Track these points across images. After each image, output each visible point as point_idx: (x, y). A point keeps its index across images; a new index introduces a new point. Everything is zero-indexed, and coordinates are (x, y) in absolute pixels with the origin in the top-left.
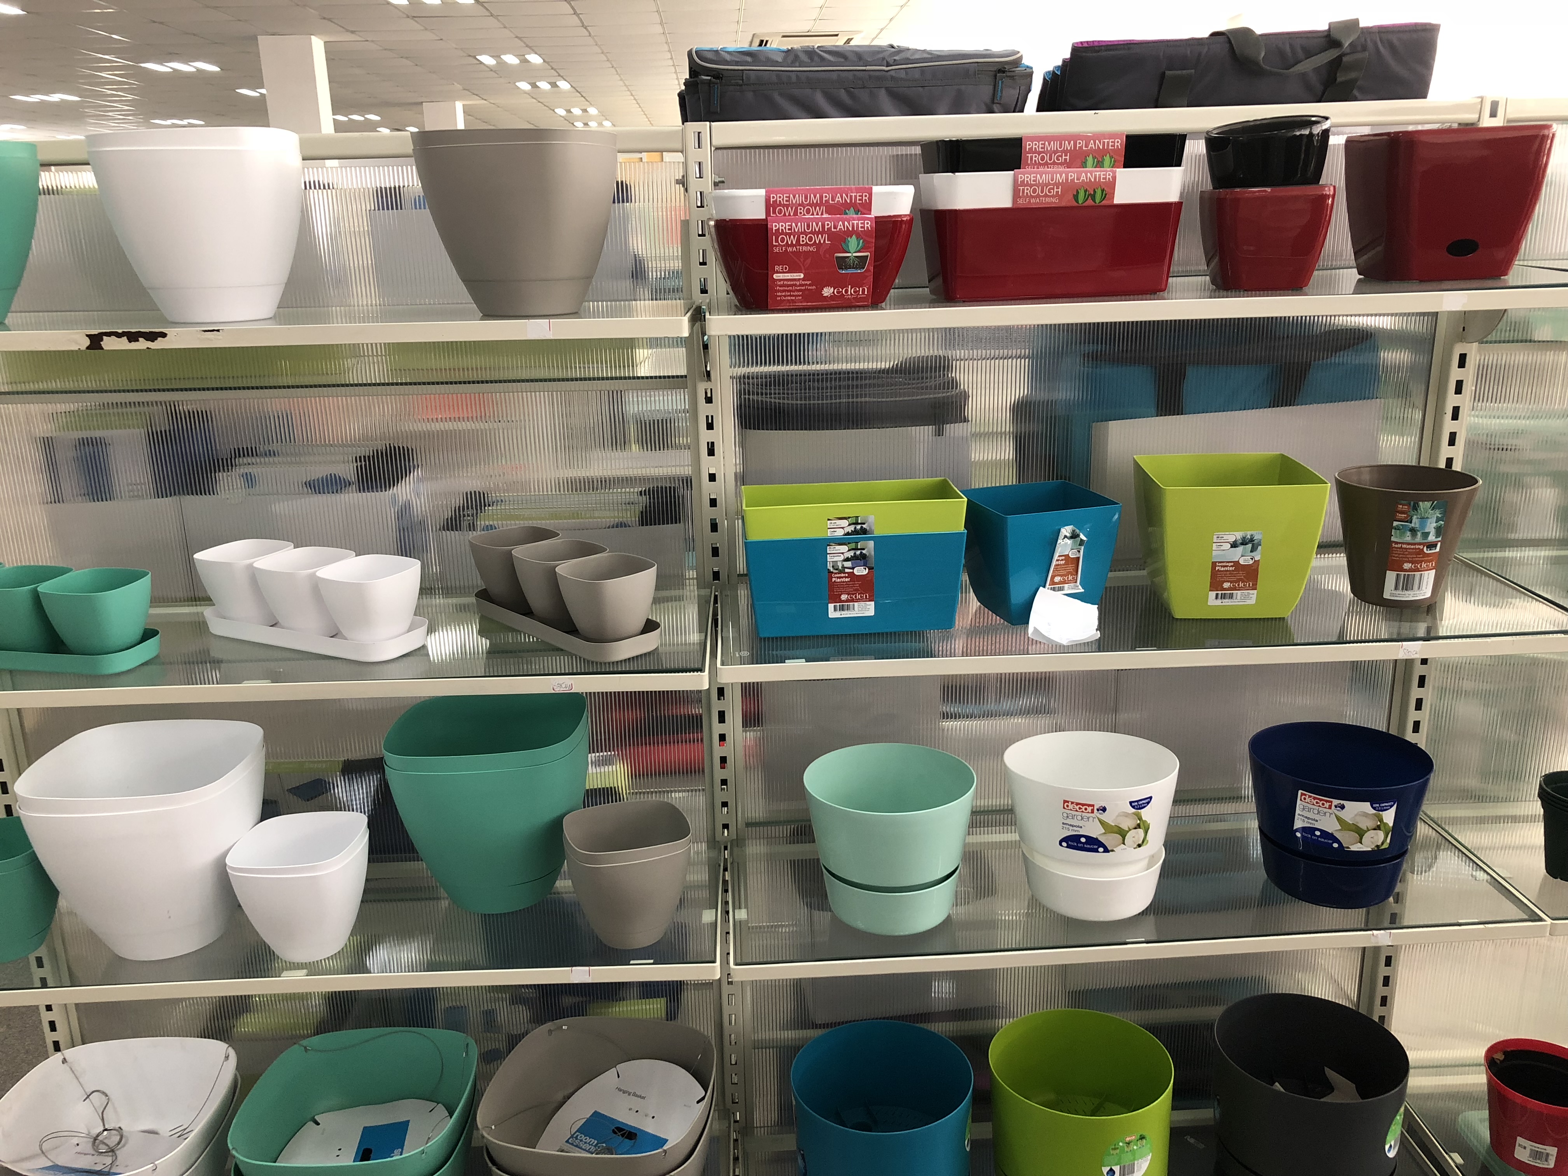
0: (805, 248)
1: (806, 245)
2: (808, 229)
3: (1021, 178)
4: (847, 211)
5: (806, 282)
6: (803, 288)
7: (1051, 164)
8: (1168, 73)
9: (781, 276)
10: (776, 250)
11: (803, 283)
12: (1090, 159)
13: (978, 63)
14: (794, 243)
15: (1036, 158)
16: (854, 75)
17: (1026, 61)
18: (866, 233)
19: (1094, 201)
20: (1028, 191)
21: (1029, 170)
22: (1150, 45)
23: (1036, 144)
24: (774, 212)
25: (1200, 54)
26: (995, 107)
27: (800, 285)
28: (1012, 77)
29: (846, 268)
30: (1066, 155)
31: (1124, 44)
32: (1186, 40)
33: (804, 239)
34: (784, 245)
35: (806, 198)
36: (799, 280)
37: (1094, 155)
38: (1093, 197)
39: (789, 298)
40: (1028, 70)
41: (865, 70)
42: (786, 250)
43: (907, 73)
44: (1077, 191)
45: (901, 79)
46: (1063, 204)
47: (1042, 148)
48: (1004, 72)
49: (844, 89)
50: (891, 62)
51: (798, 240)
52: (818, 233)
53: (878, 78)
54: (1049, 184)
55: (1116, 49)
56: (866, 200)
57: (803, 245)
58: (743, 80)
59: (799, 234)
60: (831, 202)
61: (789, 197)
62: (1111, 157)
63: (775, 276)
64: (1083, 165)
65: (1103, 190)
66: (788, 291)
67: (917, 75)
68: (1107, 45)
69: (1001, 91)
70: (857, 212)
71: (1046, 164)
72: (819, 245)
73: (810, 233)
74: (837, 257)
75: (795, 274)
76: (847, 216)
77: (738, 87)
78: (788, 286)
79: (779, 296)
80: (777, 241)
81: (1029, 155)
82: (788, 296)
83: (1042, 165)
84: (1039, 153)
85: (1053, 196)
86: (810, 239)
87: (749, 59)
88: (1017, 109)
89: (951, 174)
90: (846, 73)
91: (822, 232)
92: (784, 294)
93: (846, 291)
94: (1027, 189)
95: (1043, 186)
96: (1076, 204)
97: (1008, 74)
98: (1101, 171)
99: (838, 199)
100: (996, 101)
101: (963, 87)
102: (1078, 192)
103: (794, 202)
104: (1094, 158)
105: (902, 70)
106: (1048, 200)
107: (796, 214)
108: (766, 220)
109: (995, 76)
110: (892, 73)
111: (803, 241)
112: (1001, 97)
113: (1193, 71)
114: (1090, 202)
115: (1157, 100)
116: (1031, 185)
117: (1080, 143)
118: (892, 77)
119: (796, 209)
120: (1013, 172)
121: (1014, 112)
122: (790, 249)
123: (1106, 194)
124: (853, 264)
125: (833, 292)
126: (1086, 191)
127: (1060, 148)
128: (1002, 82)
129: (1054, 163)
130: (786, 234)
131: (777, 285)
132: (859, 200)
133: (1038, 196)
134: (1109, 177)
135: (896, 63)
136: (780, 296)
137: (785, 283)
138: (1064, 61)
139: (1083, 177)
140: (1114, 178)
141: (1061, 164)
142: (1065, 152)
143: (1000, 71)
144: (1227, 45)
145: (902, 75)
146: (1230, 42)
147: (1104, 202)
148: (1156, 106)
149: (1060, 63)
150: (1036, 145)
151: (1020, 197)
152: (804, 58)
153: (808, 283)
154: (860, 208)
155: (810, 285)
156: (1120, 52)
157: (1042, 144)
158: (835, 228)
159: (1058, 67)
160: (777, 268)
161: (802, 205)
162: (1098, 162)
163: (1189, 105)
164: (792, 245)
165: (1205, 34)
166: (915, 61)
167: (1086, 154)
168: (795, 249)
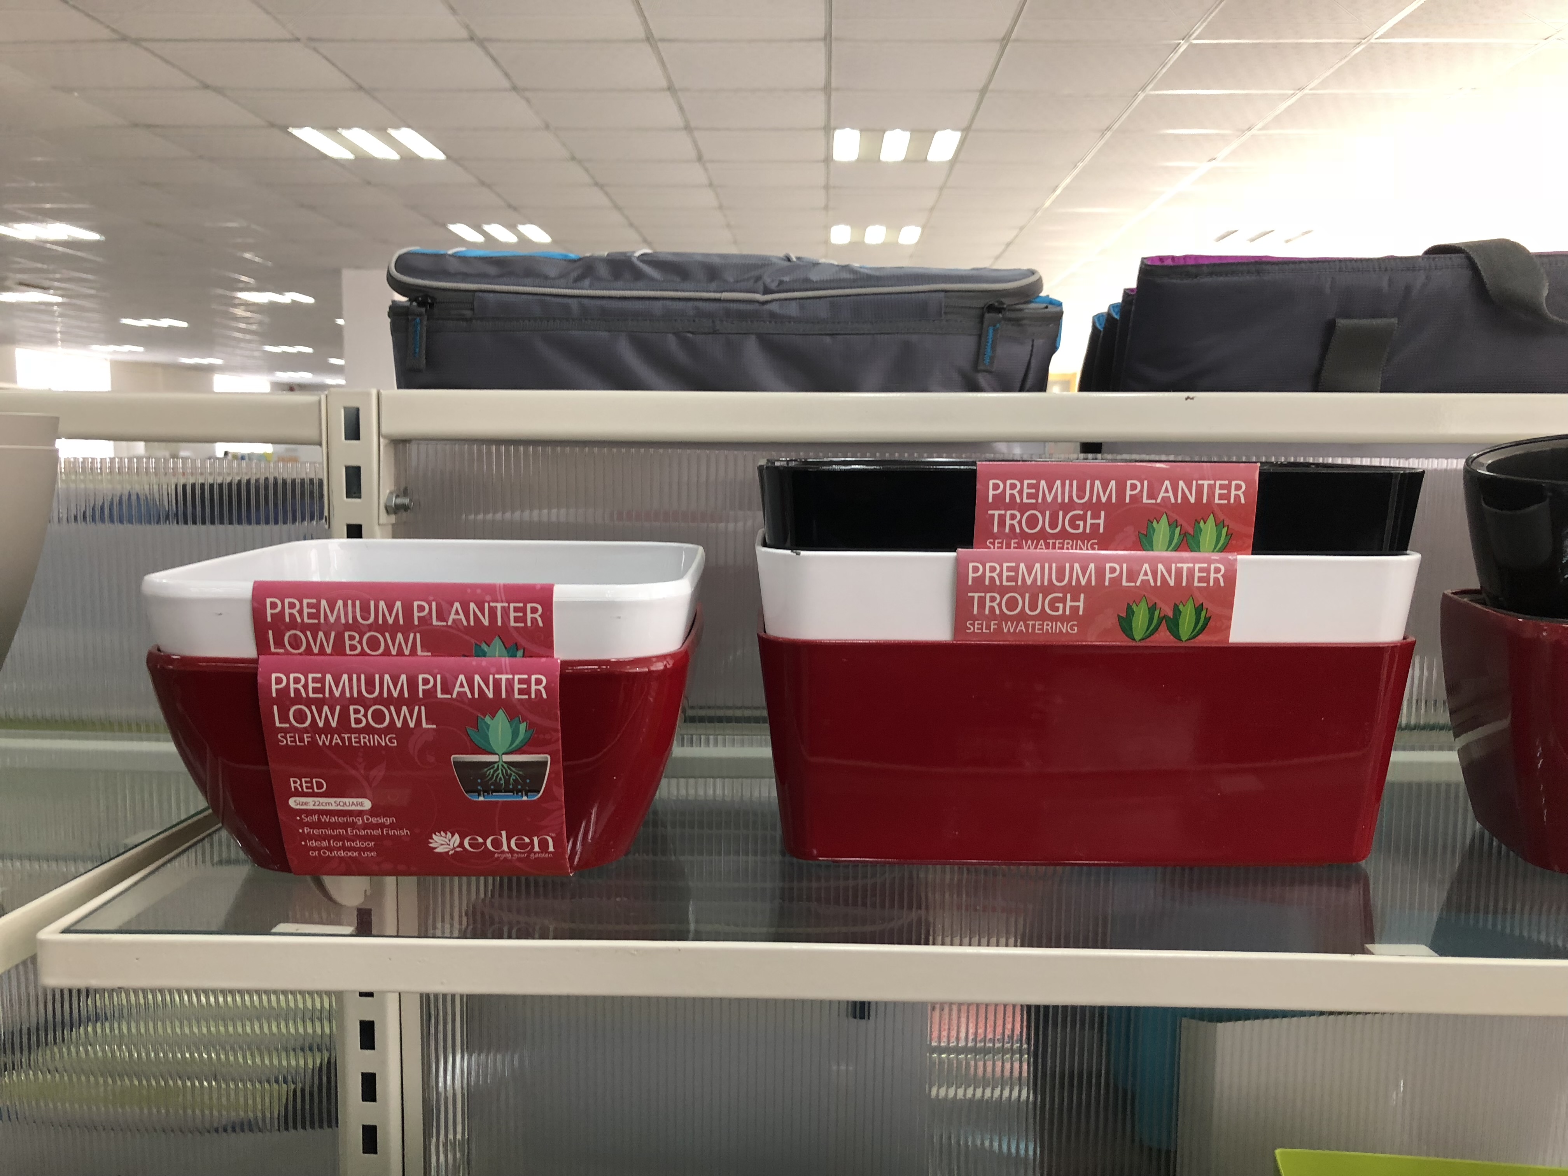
0: (364, 739)
1: (368, 730)
2: (370, 692)
3: (976, 569)
4: (484, 646)
5: (381, 820)
6: (375, 832)
7: (1055, 536)
8: (1341, 322)
9: (310, 803)
10: (286, 741)
11: (374, 820)
12: (1162, 529)
13: (946, 291)
14: (334, 725)
15: (1015, 520)
16: (697, 308)
17: (1049, 290)
18: (535, 705)
19: (1175, 633)
20: (995, 603)
21: (993, 550)
22: (1303, 265)
23: (1013, 487)
24: (279, 643)
25: (1408, 289)
26: (981, 379)
27: (366, 826)
28: (1017, 322)
29: (487, 791)
30: (1096, 516)
31: (1248, 264)
32: (1378, 260)
33: (358, 716)
34: (306, 730)
35: (365, 610)
36: (360, 813)
37: (1175, 516)
38: (1173, 623)
39: (342, 854)
40: (1051, 309)
41: (719, 300)
42: (313, 742)
43: (802, 308)
44: (1129, 607)
45: (790, 319)
46: (1093, 639)
47: (1030, 496)
48: (999, 310)
49: (674, 333)
50: (773, 286)
51: (344, 717)
52: (399, 703)
53: (742, 316)
54: (1051, 588)
55: (1233, 273)
56: (534, 620)
57: (359, 731)
58: (473, 309)
59: (346, 703)
60: (435, 622)
61: (317, 606)
62: (1219, 524)
63: (293, 802)
64: (1143, 541)
65: (1199, 609)
66: (338, 838)
67: (823, 312)
68: (1214, 265)
69: (994, 348)
70: (512, 648)
71: (1042, 535)
72: (405, 733)
73: (375, 701)
74: (458, 764)
75: (347, 800)
76: (484, 662)
77: (464, 324)
78: (334, 826)
79: (314, 849)
80: (284, 718)
81: (996, 513)
82: (339, 849)
83: (1032, 537)
84: (1023, 508)
85: (1063, 619)
86: (379, 716)
87: (492, 270)
88: (1029, 383)
89: (788, 552)
90: (680, 305)
91: (412, 701)
92: (325, 844)
93: (497, 844)
94: (993, 599)
95: (1036, 591)
96: (1126, 642)
97: (1009, 314)
98: (1195, 561)
99: (456, 613)
100: (981, 367)
101: (914, 338)
102: (1130, 612)
103: (332, 620)
104: (1173, 524)
105: (794, 303)
106: (1048, 626)
107: (339, 649)
108: (255, 661)
109: (982, 317)
110: (774, 307)
111: (358, 721)
112: (992, 359)
113: (1394, 320)
114: (1163, 637)
115: (1318, 373)
116: (1003, 590)
117: (1133, 487)
118: (773, 315)
119: (340, 638)
120: (952, 554)
121: (1022, 389)
122: (322, 740)
123: (1208, 620)
124: (507, 782)
125: (461, 845)
126: (1152, 609)
127: (1080, 497)
128: (995, 331)
129: (1064, 535)
130: (309, 702)
131: (304, 825)
132: (517, 619)
133: (1023, 617)
134: (1216, 576)
135: (782, 287)
136: (319, 849)
137: (324, 819)
138: (1127, 294)
139: (1145, 574)
140: (1231, 579)
141: (1083, 537)
142: (1095, 508)
143: (991, 308)
144: (1467, 273)
145: (793, 310)
146: (1472, 265)
147: (1205, 640)
148: (1317, 386)
149: (1118, 299)
150: (1010, 489)
151: (974, 618)
152: (603, 271)
153: (388, 821)
154: (522, 641)
155: (392, 826)
156: (1241, 279)
157: (1030, 486)
158: (446, 690)
159: (1113, 306)
160: (294, 784)
161: (355, 626)
162: (1184, 535)
163: (1386, 388)
164: (327, 729)
165: (1416, 248)
166: (818, 286)
167: (1152, 514)
168: (336, 740)
